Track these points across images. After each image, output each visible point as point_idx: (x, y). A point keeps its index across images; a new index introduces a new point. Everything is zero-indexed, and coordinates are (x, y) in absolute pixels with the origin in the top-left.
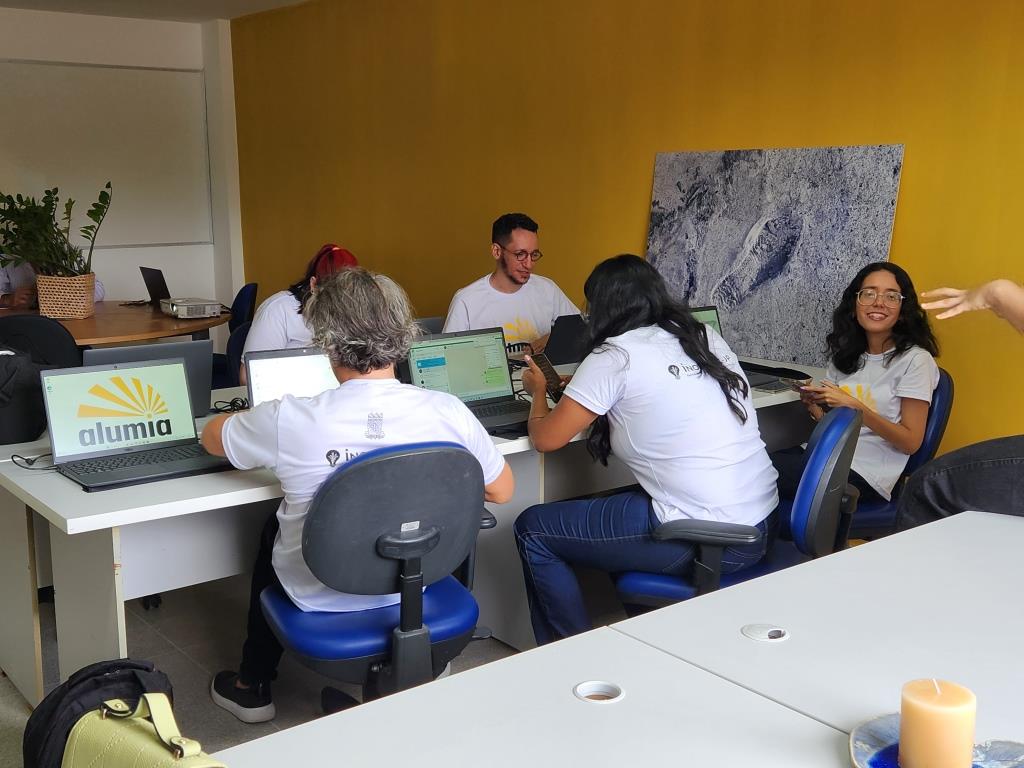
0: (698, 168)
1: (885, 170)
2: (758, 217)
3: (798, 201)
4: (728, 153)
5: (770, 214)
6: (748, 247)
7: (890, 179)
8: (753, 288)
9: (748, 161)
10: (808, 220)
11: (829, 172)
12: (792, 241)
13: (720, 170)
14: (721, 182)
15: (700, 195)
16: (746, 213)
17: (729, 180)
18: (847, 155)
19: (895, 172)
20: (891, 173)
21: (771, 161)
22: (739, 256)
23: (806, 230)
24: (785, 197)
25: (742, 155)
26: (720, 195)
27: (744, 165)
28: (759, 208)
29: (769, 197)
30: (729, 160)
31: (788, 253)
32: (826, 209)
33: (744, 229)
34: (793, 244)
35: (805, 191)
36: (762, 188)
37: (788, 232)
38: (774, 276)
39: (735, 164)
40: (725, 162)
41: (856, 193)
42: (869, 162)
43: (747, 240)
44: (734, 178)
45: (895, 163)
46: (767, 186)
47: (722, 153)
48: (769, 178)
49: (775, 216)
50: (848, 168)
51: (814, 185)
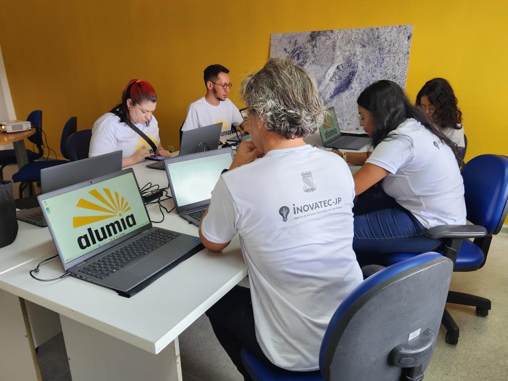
0: (296, 41)
1: (403, 37)
2: (333, 63)
3: (355, 55)
4: (313, 32)
5: (339, 61)
6: (328, 78)
7: (406, 42)
8: (332, 97)
9: (325, 36)
10: (360, 64)
11: (372, 40)
12: (353, 74)
13: (309, 41)
14: (310, 47)
15: (298, 54)
16: (326, 61)
17: (314, 46)
18: (381, 31)
19: (409, 38)
20: (407, 39)
21: (338, 36)
22: (323, 83)
23: (360, 68)
24: (347, 53)
25: (321, 33)
26: (310, 54)
27: (323, 38)
28: (333, 59)
29: (338, 53)
30: (314, 36)
31: (350, 80)
32: (371, 58)
33: (325, 70)
34: (353, 75)
35: (358, 49)
36: (334, 49)
37: (350, 70)
38: (343, 91)
39: (318, 38)
40: (312, 37)
41: (388, 49)
42: (394, 34)
43: (327, 75)
44: (318, 45)
45: (409, 34)
46: (337, 48)
47: (309, 33)
48: (338, 44)
49: (342, 62)
50: (382, 37)
51: (364, 46)
